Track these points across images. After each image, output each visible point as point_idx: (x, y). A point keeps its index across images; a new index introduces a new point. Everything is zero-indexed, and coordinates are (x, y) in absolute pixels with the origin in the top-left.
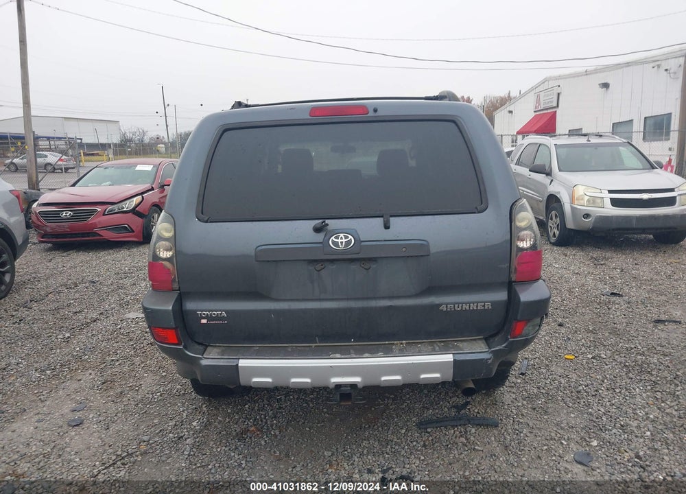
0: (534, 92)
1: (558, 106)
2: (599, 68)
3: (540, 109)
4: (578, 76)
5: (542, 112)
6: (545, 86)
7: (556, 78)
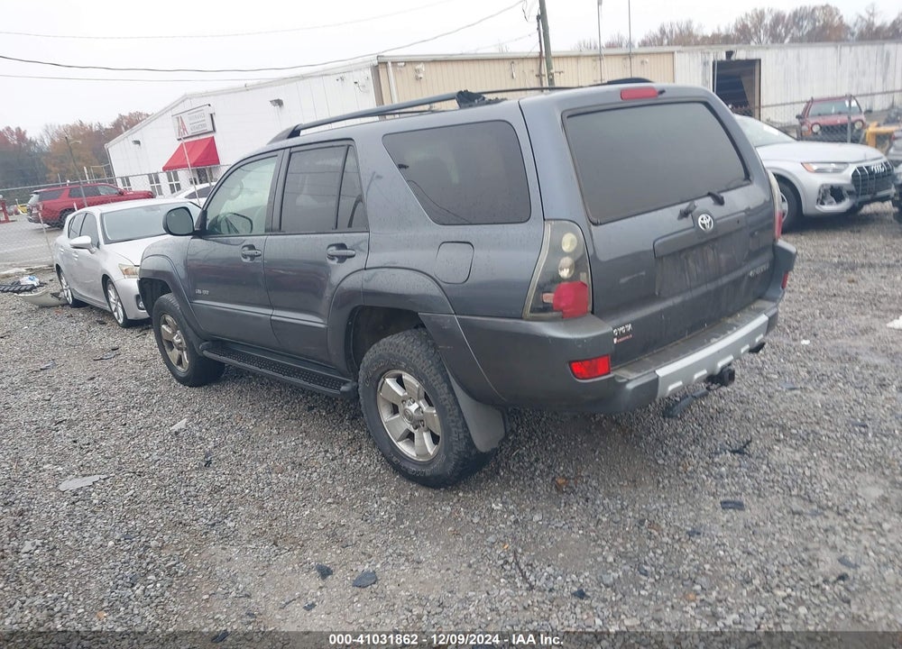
0: (170, 114)
1: (214, 130)
2: (263, 81)
3: (187, 135)
4: (235, 92)
5: (191, 140)
6: (187, 105)
7: (202, 96)
